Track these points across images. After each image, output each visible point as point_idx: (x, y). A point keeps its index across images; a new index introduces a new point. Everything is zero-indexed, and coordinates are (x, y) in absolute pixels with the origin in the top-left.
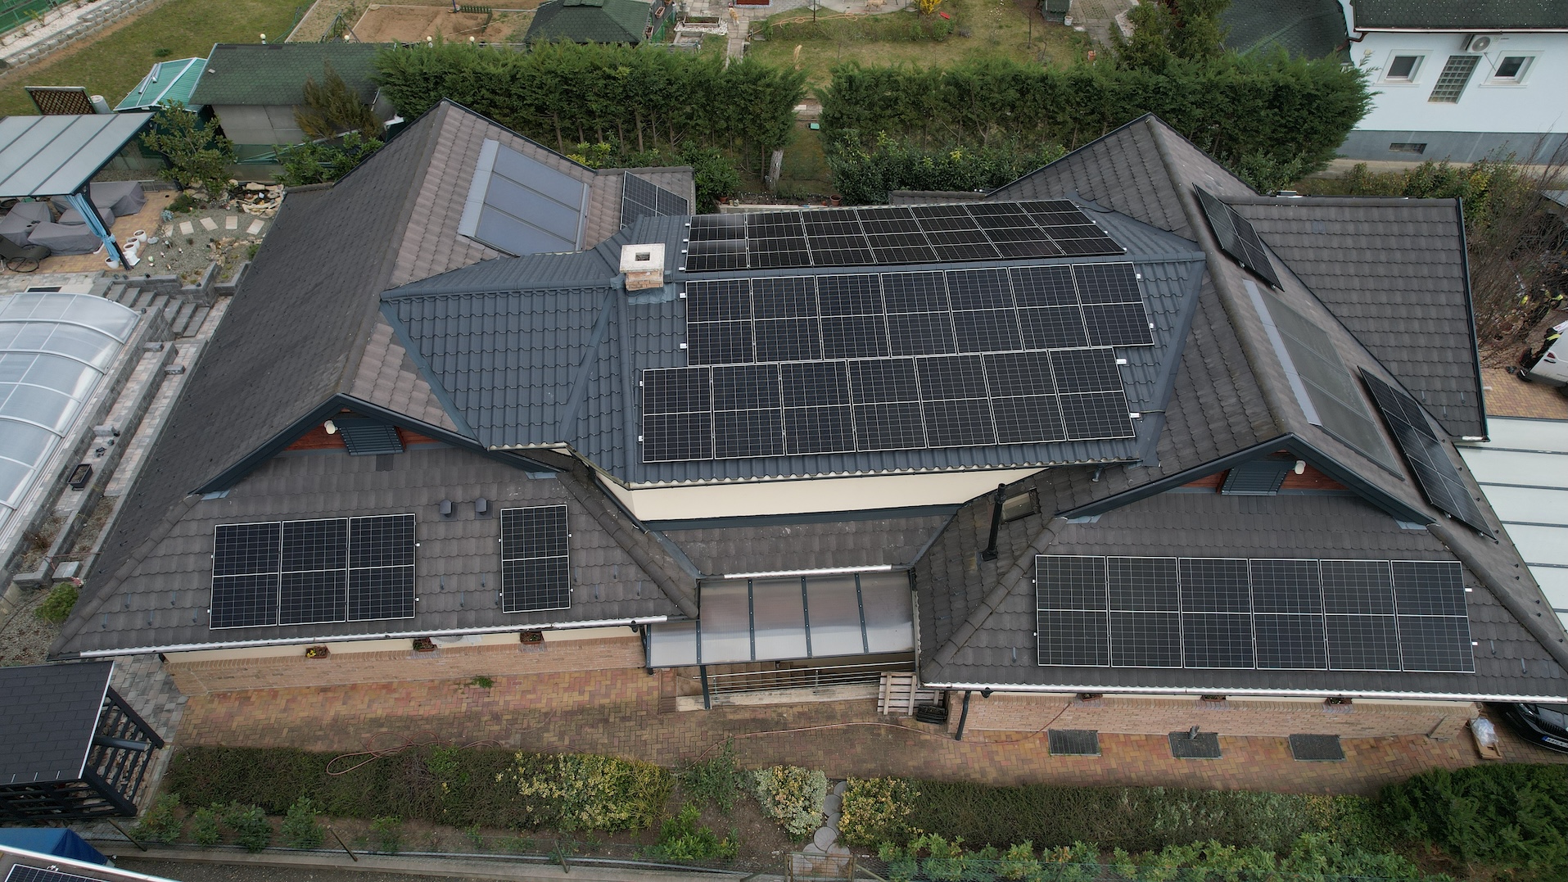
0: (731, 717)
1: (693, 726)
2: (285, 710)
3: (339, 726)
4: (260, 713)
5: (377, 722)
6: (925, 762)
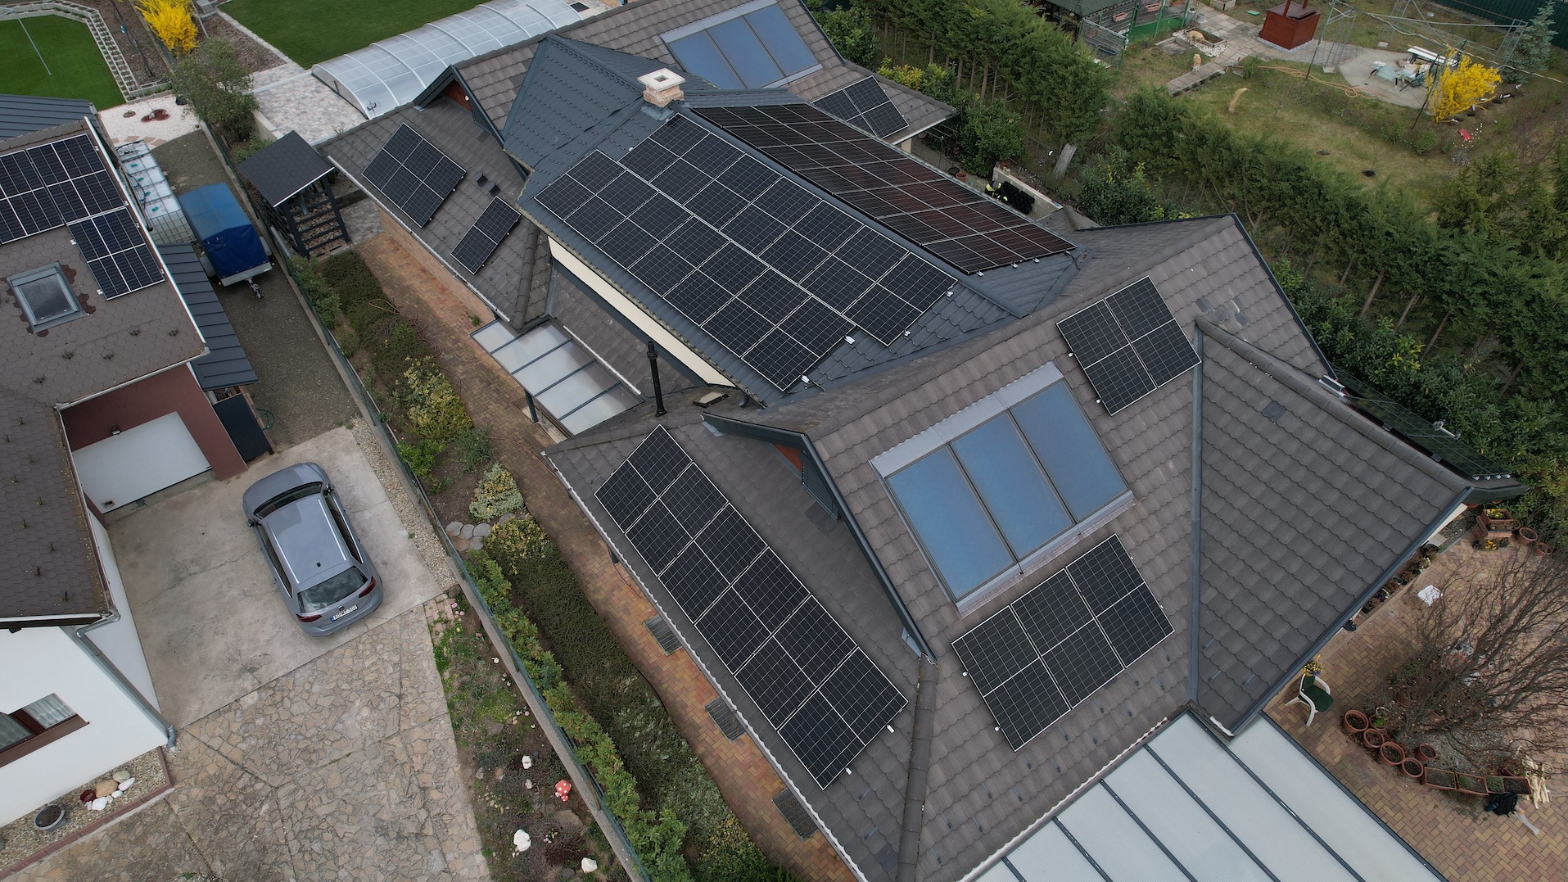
0: (536, 436)
1: (516, 422)
2: (400, 266)
3: (406, 290)
4: (393, 260)
5: (418, 301)
6: (581, 554)
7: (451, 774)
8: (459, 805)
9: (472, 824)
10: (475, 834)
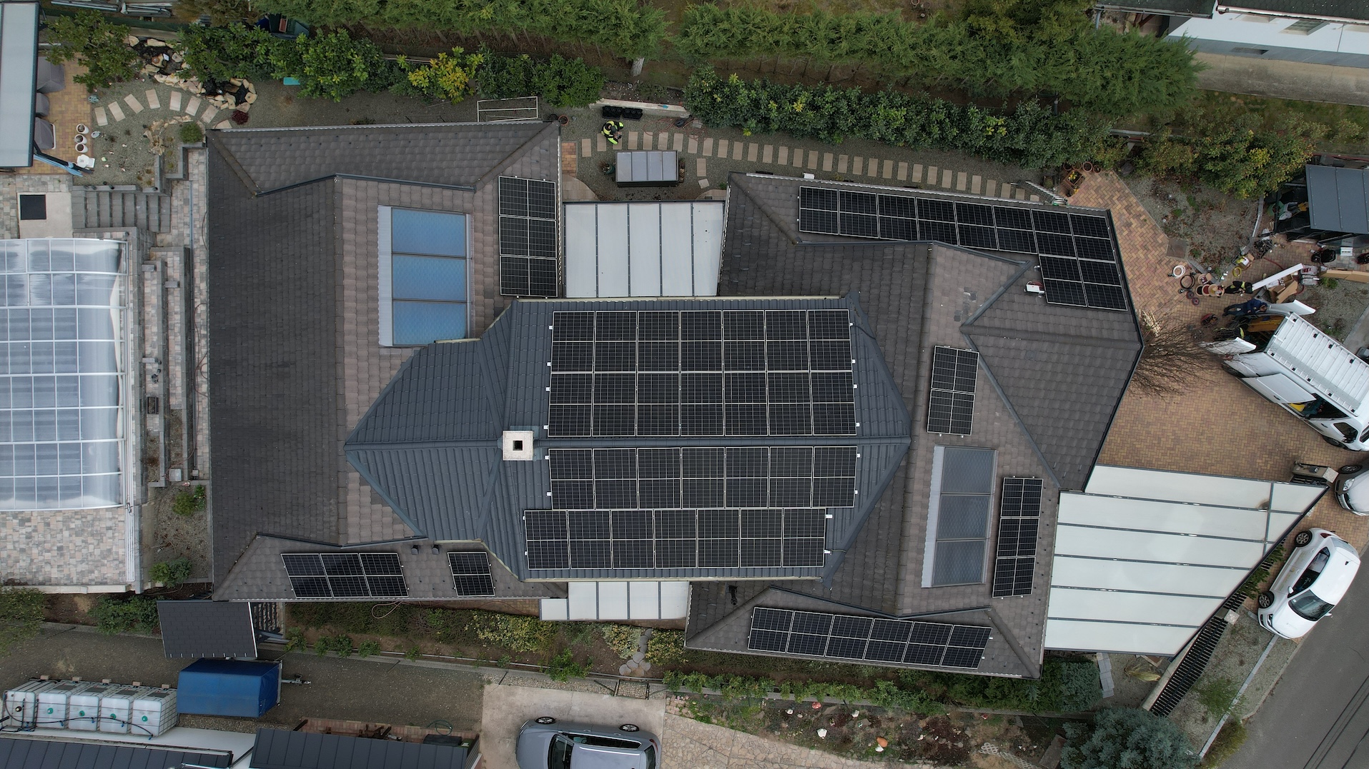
7: (767, 745)
8: (783, 749)
9: (796, 747)
10: (801, 748)
